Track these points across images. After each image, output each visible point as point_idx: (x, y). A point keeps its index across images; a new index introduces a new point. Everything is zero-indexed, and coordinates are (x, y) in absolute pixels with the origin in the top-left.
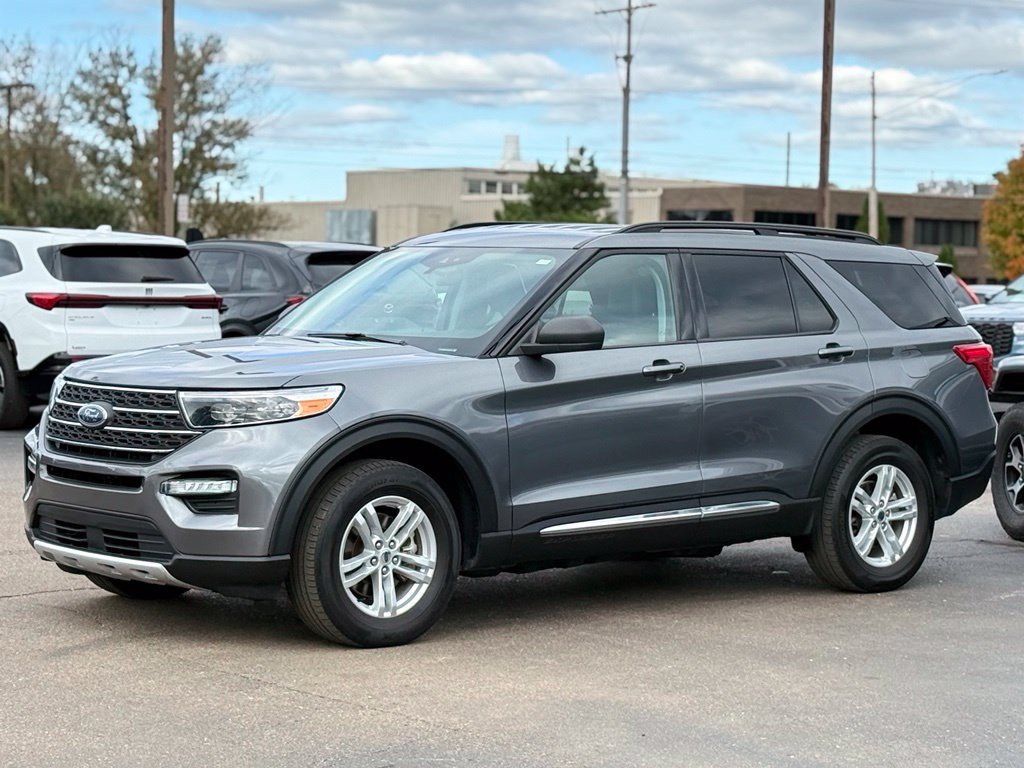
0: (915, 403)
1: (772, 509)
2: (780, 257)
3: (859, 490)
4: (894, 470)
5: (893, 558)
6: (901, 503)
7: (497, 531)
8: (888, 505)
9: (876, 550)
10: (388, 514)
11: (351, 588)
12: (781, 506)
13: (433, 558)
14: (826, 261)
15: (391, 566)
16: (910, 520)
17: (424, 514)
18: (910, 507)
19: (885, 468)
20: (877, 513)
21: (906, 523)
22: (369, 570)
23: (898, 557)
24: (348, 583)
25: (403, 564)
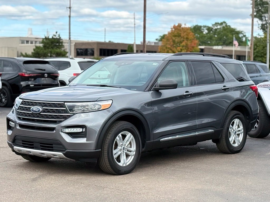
0: (243, 102)
1: (212, 132)
2: (210, 62)
3: (231, 126)
4: (238, 120)
5: (238, 144)
6: (239, 129)
7: (150, 140)
8: (237, 129)
9: (234, 142)
10: (124, 136)
11: (116, 158)
12: (215, 131)
13: (135, 149)
14: (220, 63)
15: (125, 151)
16: (242, 134)
17: (133, 137)
18: (242, 130)
19: (236, 119)
20: (234, 132)
21: (240, 135)
22: (119, 153)
23: (239, 144)
24: (115, 156)
25: (128, 151)
